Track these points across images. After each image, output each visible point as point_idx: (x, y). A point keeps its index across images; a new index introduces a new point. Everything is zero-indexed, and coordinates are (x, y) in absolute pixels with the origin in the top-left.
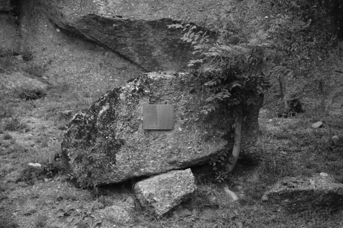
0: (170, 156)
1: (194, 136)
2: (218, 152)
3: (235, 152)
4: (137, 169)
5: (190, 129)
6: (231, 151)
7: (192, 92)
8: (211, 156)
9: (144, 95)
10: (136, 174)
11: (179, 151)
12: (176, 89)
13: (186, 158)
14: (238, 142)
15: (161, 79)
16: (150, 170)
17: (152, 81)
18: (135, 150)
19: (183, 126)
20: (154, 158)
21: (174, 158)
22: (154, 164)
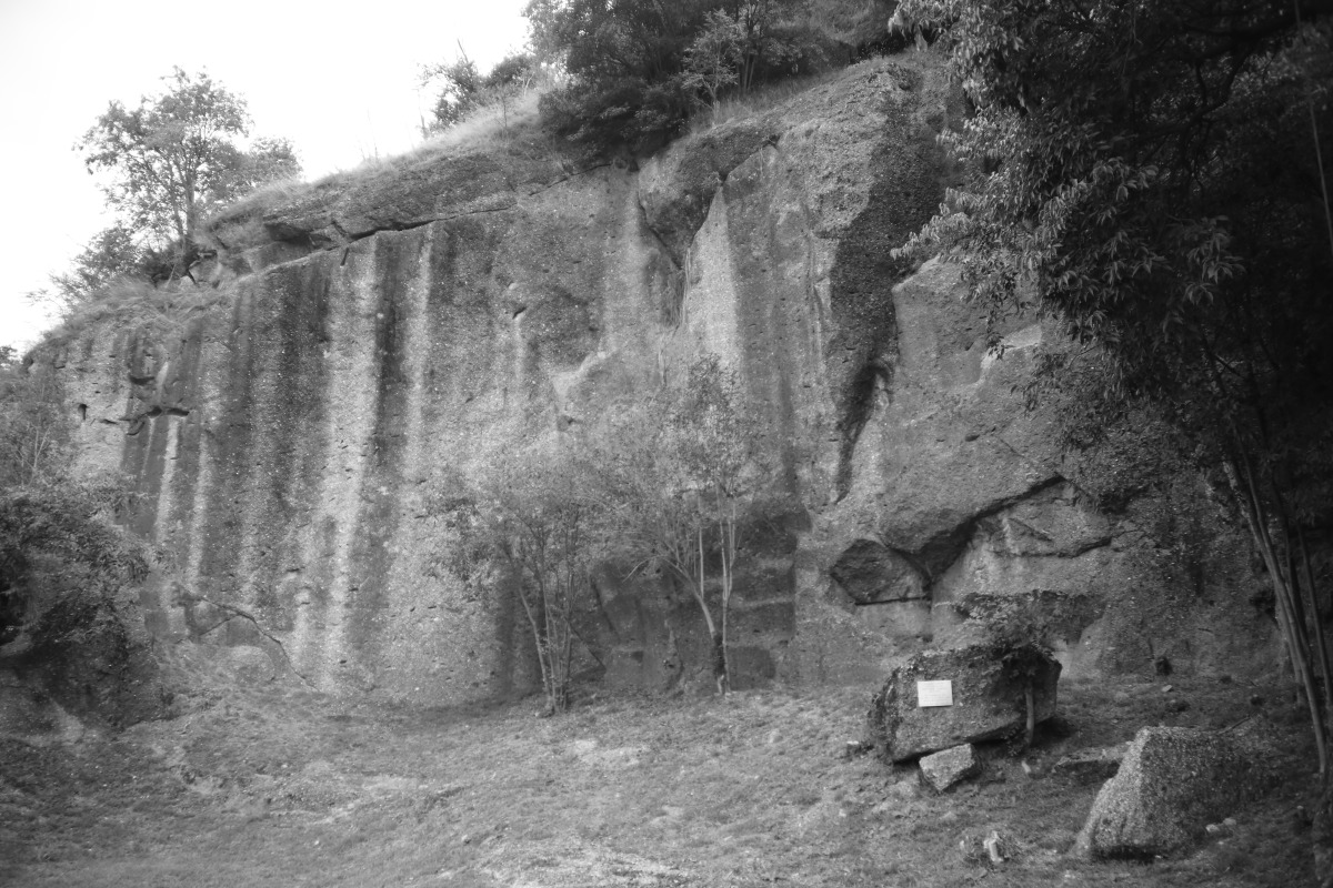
0: (952, 732)
1: (979, 710)
2: (1009, 725)
3: (1030, 724)
4: (918, 746)
5: (973, 703)
6: (1024, 724)
7: (971, 666)
8: (1000, 729)
9: (918, 673)
10: (918, 750)
11: (962, 726)
12: (953, 665)
13: (970, 733)
14: (1030, 714)
15: (936, 656)
16: (932, 746)
17: (926, 659)
18: (915, 727)
19: (965, 701)
20: (936, 734)
21: (957, 733)
22: (935, 740)
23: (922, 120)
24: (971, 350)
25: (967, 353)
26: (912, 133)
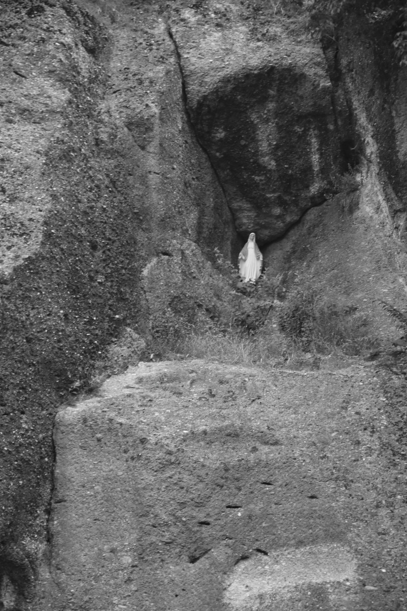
23: (119, 119)
24: (202, 563)
25: (193, 568)
26: (104, 137)
